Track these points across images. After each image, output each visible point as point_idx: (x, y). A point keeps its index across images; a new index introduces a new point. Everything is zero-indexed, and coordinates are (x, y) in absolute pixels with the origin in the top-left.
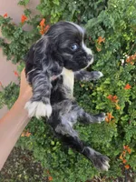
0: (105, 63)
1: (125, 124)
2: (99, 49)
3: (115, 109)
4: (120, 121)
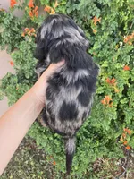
0: (103, 46)
1: (124, 107)
2: (95, 31)
3: (113, 92)
4: (119, 103)
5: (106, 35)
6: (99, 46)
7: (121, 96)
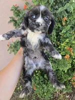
0: (67, 31)
2: (64, 24)
3: (70, 55)
5: (69, 26)
6: (65, 32)
7: (74, 57)
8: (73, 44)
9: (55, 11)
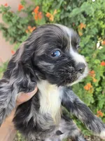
1: (99, 94)
2: (81, 33)
4: (95, 91)
5: (88, 37)
7: (97, 85)
8: (95, 64)
9: (67, 14)
